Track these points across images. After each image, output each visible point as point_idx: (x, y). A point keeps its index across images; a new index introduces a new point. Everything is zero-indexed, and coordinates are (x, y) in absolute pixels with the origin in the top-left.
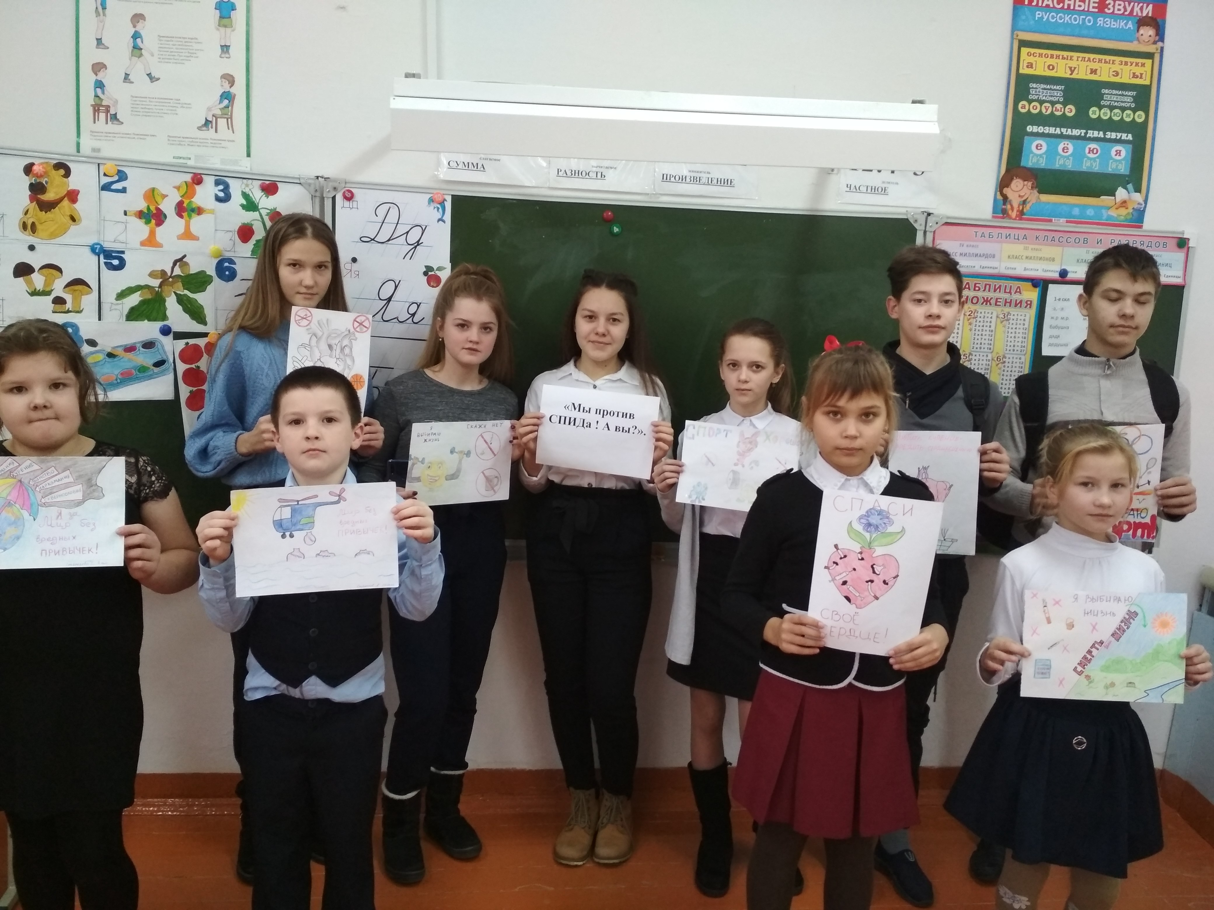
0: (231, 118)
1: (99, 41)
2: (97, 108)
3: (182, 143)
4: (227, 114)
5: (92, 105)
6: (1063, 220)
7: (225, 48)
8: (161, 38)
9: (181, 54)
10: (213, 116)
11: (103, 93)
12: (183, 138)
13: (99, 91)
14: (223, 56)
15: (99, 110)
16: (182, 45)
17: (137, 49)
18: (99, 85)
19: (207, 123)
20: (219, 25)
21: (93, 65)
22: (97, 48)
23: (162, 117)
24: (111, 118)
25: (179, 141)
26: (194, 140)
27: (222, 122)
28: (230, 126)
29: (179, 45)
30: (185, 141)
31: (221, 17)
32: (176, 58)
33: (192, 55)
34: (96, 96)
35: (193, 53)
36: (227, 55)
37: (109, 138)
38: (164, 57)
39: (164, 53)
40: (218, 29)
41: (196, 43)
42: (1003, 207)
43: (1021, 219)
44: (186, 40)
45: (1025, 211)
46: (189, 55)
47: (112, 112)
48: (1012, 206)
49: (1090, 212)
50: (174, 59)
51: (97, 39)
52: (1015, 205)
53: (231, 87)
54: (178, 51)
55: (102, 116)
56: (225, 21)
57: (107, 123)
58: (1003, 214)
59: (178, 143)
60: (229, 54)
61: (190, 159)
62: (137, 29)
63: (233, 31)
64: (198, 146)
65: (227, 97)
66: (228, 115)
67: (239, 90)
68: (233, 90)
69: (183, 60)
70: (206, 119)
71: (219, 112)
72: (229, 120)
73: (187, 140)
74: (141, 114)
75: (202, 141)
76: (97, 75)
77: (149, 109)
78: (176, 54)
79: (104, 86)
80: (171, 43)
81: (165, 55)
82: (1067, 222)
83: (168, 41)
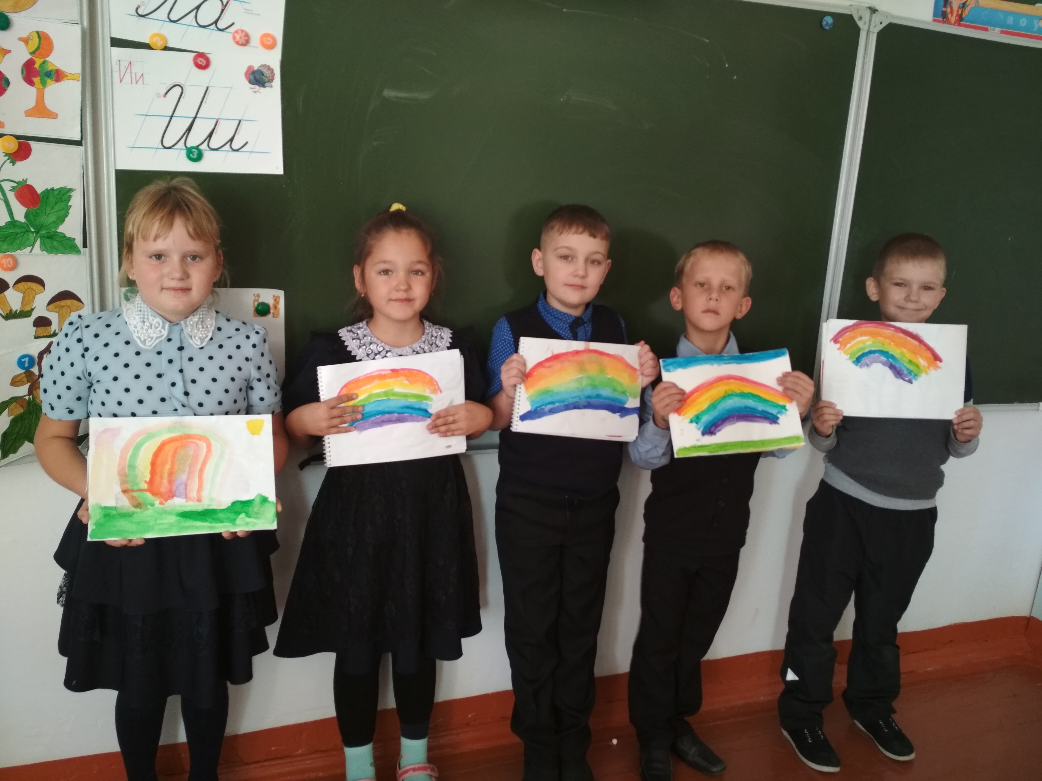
6: (998, 30)
42: (944, 9)
43: (960, 25)
45: (964, 15)
48: (952, 9)
49: (1023, 22)
52: (955, 8)
58: (944, 19)
82: (1003, 32)
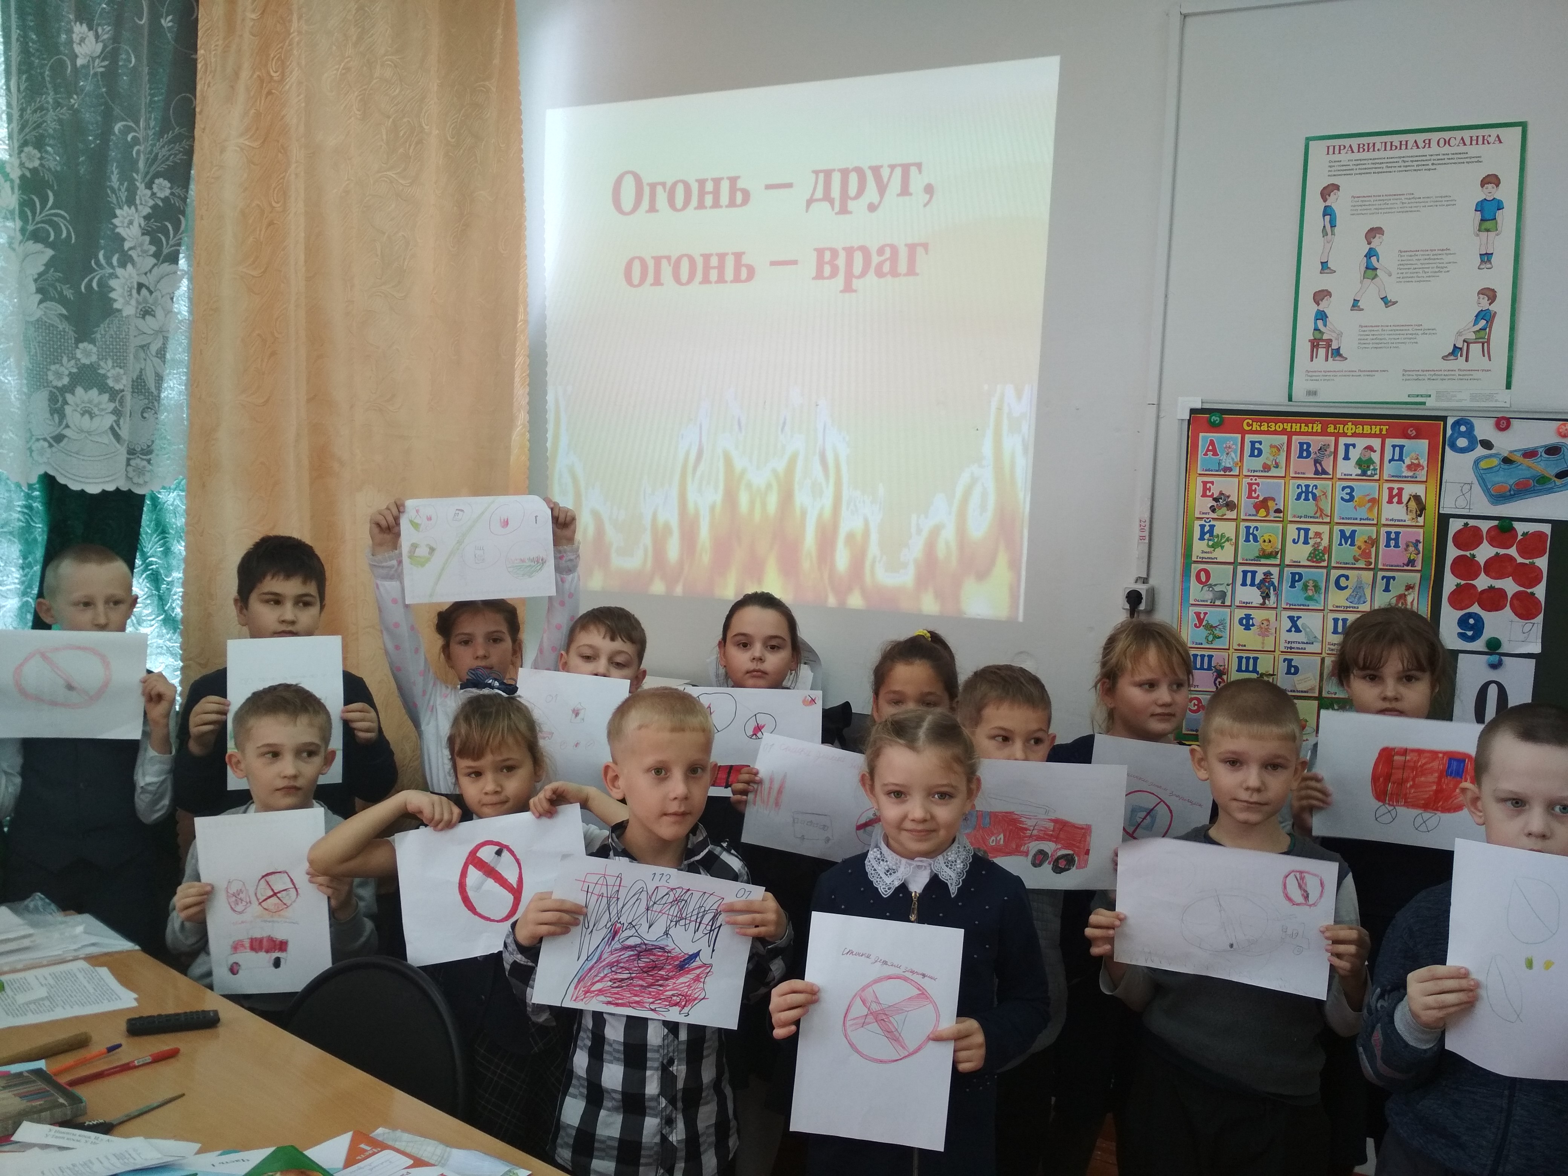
0: (1488, 342)
1: (1324, 265)
2: (1315, 344)
3: (1420, 378)
4: (1483, 336)
5: (1310, 341)
7: (1486, 258)
8: (1403, 254)
9: (1426, 270)
10: (1464, 341)
11: (1325, 325)
12: (1423, 371)
13: (1320, 322)
14: (1482, 267)
16: (1430, 259)
17: (1370, 270)
18: (1322, 316)
19: (1456, 350)
20: (1479, 230)
21: (1315, 294)
22: (1321, 273)
23: (1398, 348)
24: (1332, 354)
25: (1417, 375)
26: (1437, 373)
28: (1486, 352)
29: (1425, 259)
30: (1425, 375)
31: (1483, 220)
32: (1420, 275)
33: (1441, 270)
34: (1316, 329)
35: (1442, 268)
36: (1489, 266)
37: (1327, 378)
38: (1405, 275)
39: (1404, 271)
40: (1478, 235)
41: (1447, 254)
44: (1434, 253)
46: (1437, 270)
50: (1418, 277)
51: (1322, 263)
53: (1490, 304)
54: (1423, 266)
56: (1488, 224)
57: (1327, 360)
59: (1415, 377)
60: (1491, 263)
61: (1430, 397)
62: (1372, 246)
63: (1497, 235)
64: (1442, 379)
65: (1486, 317)
66: (1484, 338)
67: (1502, 307)
68: (1493, 308)
69: (1429, 277)
70: (1455, 345)
71: (1473, 336)
72: (1486, 344)
73: (1427, 373)
74: (1371, 346)
75: (1446, 373)
76: (1318, 304)
77: (1381, 339)
78: (1421, 270)
79: (1327, 317)
80: (1414, 258)
81: (1406, 273)
83: (1411, 256)
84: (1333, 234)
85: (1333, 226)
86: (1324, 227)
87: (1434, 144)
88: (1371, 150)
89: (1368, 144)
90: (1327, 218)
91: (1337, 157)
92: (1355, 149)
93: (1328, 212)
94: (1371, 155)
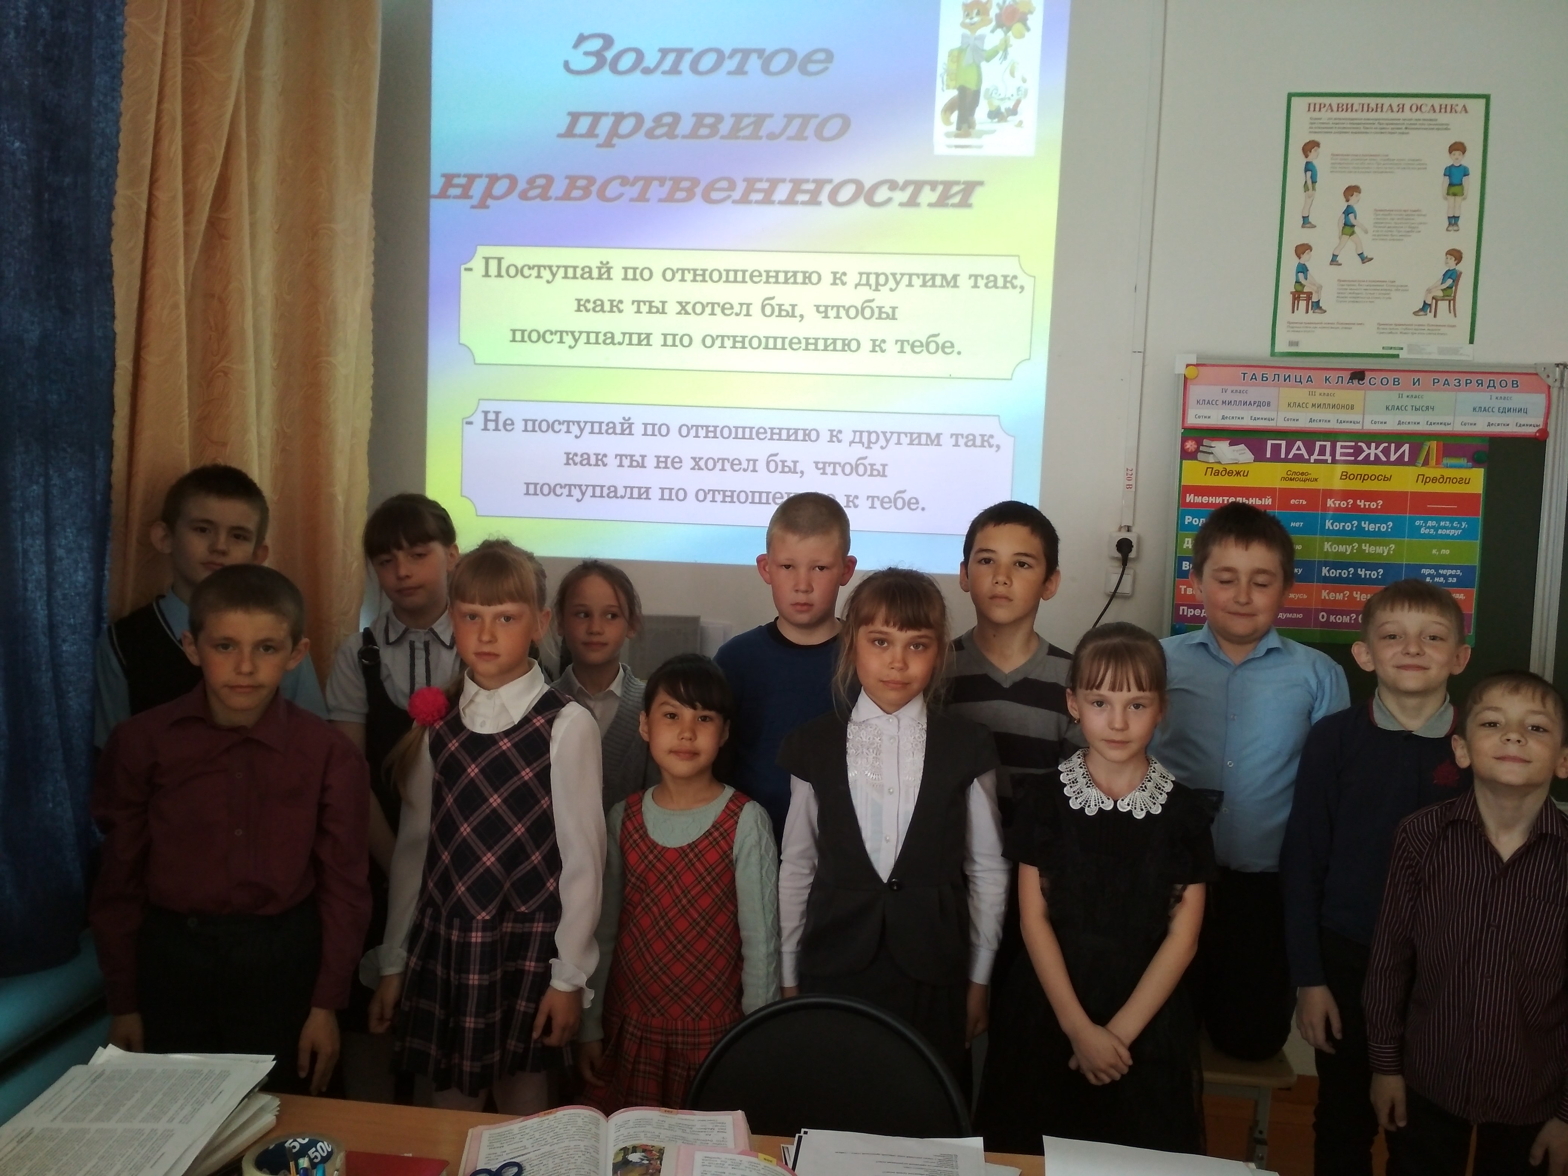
0: (1454, 300)
1: (1305, 219)
2: (1296, 296)
3: (1393, 331)
4: (1449, 294)
5: (1291, 293)
7: (1453, 220)
8: (1379, 213)
9: (1400, 229)
10: (1433, 298)
11: (1306, 279)
12: (1396, 325)
13: (1301, 275)
14: (1450, 228)
15: (1299, 297)
16: (1402, 219)
17: (1348, 227)
18: (1303, 269)
19: (1426, 306)
20: (1448, 194)
21: (1297, 247)
22: (1302, 227)
23: (1373, 302)
24: (1312, 306)
25: (1390, 329)
26: (1408, 327)
27: (1443, 305)
28: (1453, 310)
29: (1399, 219)
30: (1397, 329)
31: (1451, 185)
32: (1394, 234)
33: (1414, 230)
34: (1298, 282)
35: (1414, 228)
36: (1456, 228)
37: (1308, 329)
38: (1380, 233)
39: (1380, 229)
40: (1446, 199)
41: (1418, 215)
44: (1407, 213)
46: (1410, 230)
47: (1315, 299)
50: (1391, 235)
51: (1303, 217)
53: (1456, 265)
54: (1397, 225)
55: (1303, 304)
56: (1455, 189)
57: (1307, 312)
59: (1389, 331)
60: (1458, 226)
61: (1402, 349)
62: (1350, 203)
63: (1464, 199)
64: (1413, 334)
65: (1452, 276)
66: (1450, 296)
68: (1459, 268)
69: (1402, 236)
70: (1424, 302)
71: (1440, 294)
73: (1399, 327)
74: (1348, 299)
75: (1416, 327)
76: (1300, 258)
77: (1358, 294)
78: (1395, 230)
79: (1308, 270)
80: (1389, 217)
81: (1382, 231)
83: (1386, 215)
84: (1314, 189)
85: (1314, 182)
86: (1306, 182)
87: (1407, 108)
88: (1350, 110)
89: (1347, 105)
90: (1309, 174)
91: (1317, 115)
92: (1335, 108)
93: (1309, 167)
94: (1349, 115)
